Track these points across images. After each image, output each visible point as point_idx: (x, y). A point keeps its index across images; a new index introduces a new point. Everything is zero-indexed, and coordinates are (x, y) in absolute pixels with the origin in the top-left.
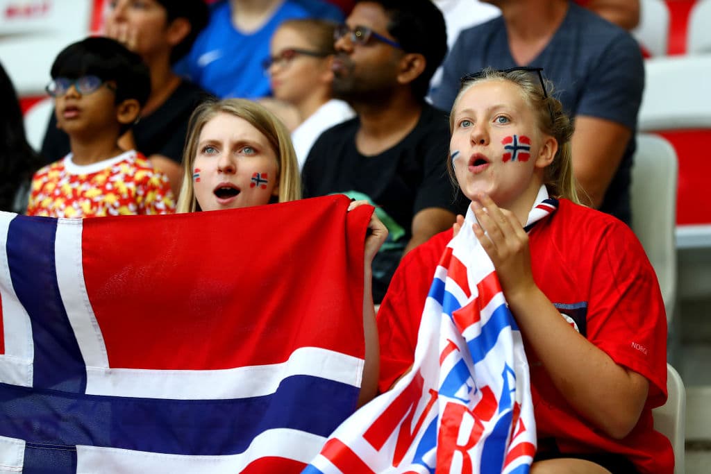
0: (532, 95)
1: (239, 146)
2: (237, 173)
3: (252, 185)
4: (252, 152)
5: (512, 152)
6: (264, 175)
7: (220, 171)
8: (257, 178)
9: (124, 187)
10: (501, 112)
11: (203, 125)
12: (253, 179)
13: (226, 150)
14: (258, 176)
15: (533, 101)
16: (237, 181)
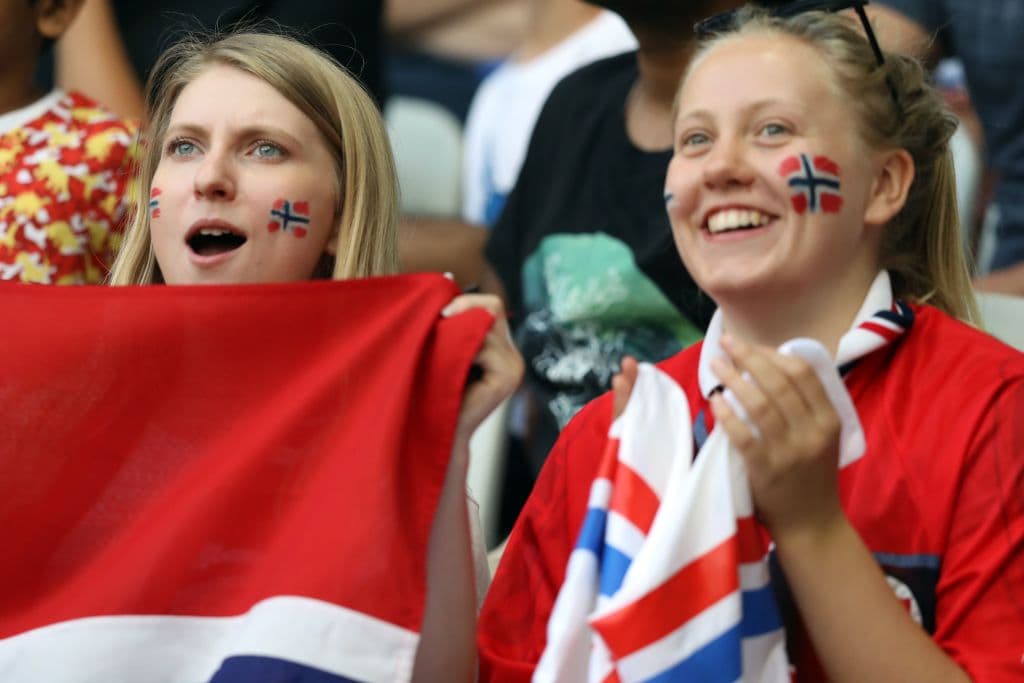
0: (843, 68)
1: (248, 140)
2: (239, 197)
3: (274, 227)
4: (276, 155)
5: (806, 190)
6: (302, 207)
7: (198, 193)
8: (283, 211)
9: (59, 178)
10: (770, 115)
11: (179, 88)
12: (274, 212)
13: (217, 145)
14: (287, 206)
15: (845, 81)
16: (237, 216)
